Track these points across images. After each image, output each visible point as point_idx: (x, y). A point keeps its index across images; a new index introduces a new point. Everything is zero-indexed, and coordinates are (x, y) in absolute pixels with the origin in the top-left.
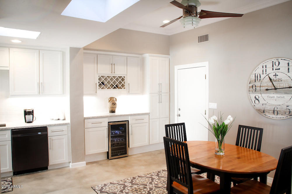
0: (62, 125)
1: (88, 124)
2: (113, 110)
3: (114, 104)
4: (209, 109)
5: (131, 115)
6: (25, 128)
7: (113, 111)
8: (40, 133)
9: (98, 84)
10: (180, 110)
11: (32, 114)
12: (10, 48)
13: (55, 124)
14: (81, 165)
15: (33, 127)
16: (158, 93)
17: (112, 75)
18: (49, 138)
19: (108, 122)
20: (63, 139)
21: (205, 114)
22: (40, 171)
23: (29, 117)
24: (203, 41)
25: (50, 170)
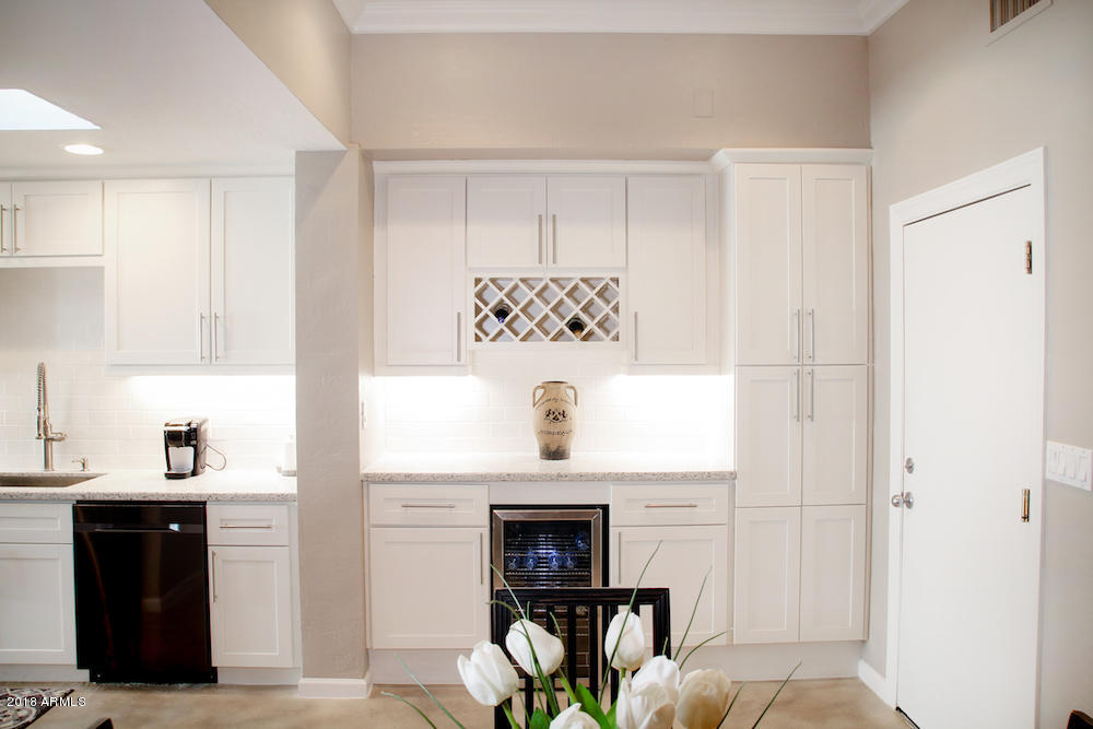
0: (266, 501)
1: (383, 506)
2: (553, 448)
3: (551, 417)
4: (1046, 483)
5: (620, 478)
6: (117, 498)
7: (554, 453)
8: (175, 527)
9: (471, 320)
10: (910, 468)
11: (194, 442)
12: (107, 183)
13: (236, 495)
14: (345, 691)
15: (147, 499)
16: (795, 362)
17: (544, 274)
18: (210, 550)
19: (493, 507)
20: (273, 562)
21: (1026, 518)
22: (181, 686)
23: (184, 455)
24: (1015, 15)
25: (223, 686)
